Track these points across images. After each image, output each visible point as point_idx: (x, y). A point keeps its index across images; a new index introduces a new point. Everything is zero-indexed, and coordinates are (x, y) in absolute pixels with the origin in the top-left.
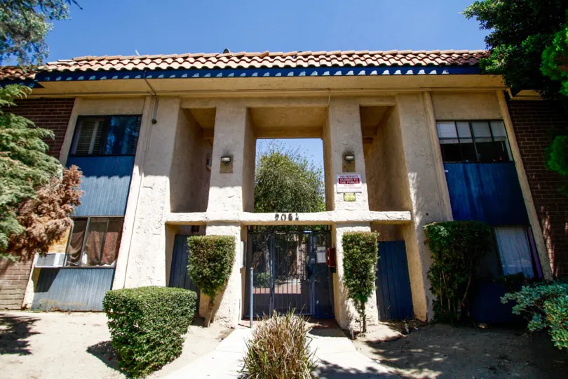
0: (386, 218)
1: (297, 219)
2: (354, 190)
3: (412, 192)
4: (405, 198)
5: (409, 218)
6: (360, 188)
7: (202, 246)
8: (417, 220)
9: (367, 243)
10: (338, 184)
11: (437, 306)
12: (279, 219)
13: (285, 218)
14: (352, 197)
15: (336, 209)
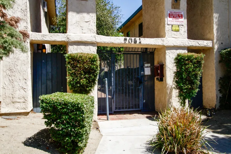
0: (198, 45)
1: (140, 43)
2: (178, 23)
3: (215, 27)
4: (207, 32)
5: (211, 46)
6: (183, 22)
7: (78, 61)
8: (216, 47)
9: (197, 61)
10: (168, 17)
11: (222, 100)
12: (127, 42)
13: (132, 42)
14: (177, 28)
15: (166, 36)
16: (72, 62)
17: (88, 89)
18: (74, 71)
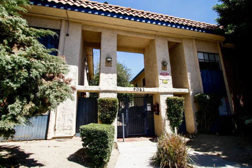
0: (179, 92)
1: (144, 91)
2: (167, 79)
3: (189, 81)
4: (185, 83)
5: (188, 92)
6: (169, 78)
7: (105, 103)
8: (191, 92)
9: (180, 102)
10: (160, 75)
12: (136, 90)
13: (138, 90)
14: (166, 82)
15: (160, 86)
16: (102, 104)
17: (111, 121)
18: (102, 109)
